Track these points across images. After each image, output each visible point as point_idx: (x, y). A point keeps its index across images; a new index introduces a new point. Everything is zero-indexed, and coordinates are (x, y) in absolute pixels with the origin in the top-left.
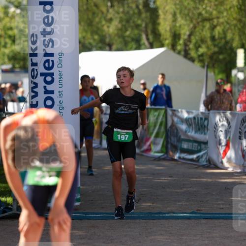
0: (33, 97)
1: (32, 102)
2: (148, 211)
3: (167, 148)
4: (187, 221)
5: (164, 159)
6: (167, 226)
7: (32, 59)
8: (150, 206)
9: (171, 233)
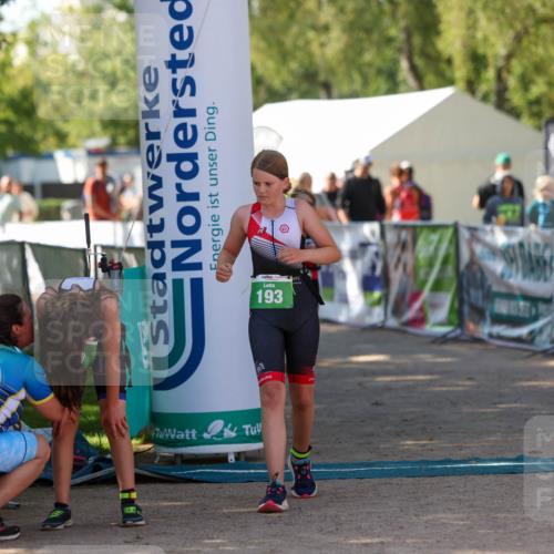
0: (153, 209)
1: (151, 220)
2: (420, 458)
3: (460, 313)
4: (506, 479)
5: (456, 340)
6: (461, 490)
7: (147, 125)
8: (424, 445)
9: (471, 506)
